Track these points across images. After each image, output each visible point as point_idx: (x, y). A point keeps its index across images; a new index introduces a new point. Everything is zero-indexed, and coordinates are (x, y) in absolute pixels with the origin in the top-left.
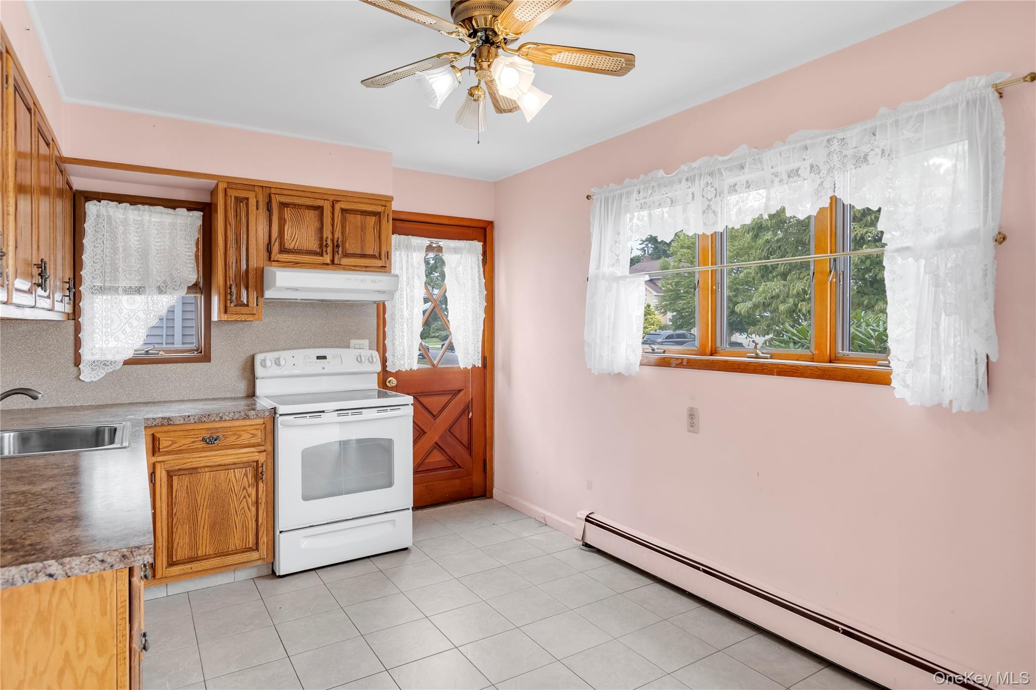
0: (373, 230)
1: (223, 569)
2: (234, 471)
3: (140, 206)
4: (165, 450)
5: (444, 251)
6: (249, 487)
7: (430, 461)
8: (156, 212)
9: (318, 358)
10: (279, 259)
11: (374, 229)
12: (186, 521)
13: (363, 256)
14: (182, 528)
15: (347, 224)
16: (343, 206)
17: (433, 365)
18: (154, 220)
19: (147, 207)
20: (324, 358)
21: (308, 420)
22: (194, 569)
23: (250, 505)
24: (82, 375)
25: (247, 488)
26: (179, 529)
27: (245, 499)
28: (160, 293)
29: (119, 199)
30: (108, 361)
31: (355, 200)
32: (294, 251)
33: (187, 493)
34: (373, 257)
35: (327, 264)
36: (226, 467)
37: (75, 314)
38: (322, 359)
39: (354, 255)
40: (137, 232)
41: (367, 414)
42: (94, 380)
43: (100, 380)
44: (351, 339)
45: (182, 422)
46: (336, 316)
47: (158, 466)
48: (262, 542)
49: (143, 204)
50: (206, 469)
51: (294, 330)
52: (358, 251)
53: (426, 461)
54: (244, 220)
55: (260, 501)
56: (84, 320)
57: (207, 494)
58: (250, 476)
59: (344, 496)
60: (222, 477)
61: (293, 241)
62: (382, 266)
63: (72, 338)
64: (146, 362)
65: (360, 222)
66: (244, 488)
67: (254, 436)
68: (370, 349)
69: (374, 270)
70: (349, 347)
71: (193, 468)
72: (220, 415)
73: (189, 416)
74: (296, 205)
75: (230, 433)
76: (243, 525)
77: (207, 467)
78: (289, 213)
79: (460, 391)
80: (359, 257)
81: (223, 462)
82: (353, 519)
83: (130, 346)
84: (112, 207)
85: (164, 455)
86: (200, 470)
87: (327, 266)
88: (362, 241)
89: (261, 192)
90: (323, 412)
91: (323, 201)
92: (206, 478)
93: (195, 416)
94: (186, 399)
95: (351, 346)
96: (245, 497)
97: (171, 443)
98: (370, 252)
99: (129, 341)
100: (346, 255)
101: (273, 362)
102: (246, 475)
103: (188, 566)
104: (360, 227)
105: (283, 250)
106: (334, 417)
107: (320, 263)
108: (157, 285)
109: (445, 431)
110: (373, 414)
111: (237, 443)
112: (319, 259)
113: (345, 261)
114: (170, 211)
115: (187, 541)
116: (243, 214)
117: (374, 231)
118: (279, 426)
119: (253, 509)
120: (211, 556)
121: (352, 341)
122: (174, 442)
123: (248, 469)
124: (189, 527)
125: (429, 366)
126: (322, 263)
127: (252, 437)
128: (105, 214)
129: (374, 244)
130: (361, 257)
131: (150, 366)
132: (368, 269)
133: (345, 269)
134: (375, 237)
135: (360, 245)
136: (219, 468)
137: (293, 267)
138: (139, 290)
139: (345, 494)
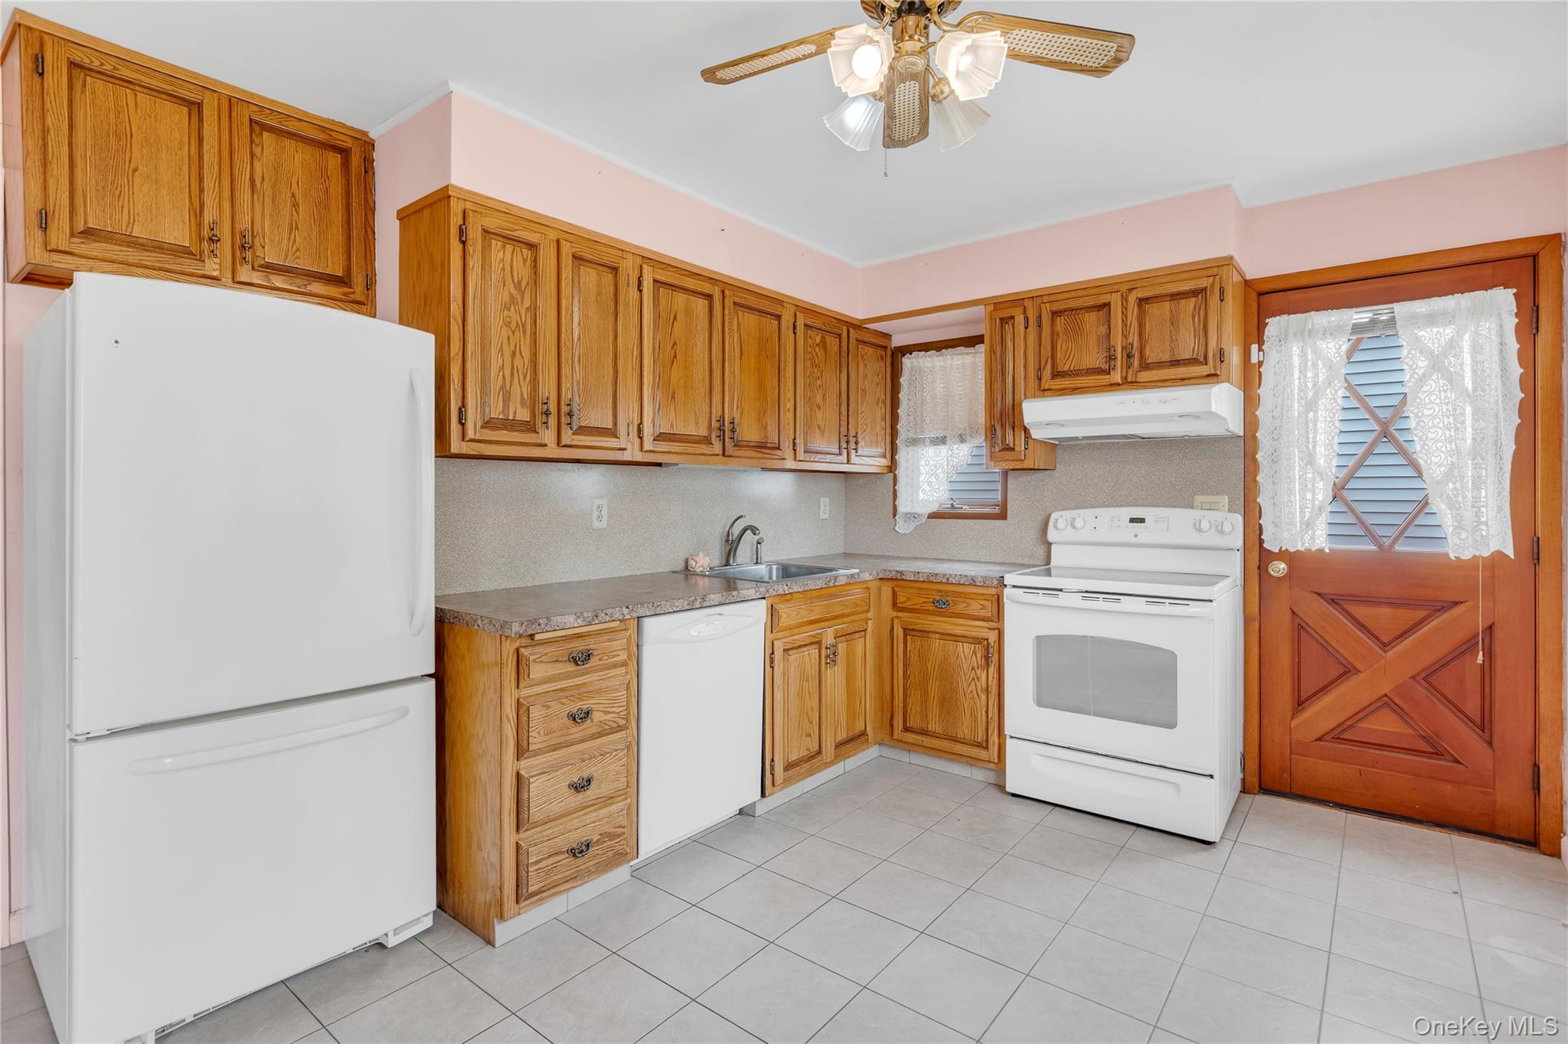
0: (1191, 321)
1: (954, 757)
2: (963, 645)
3: (944, 350)
4: (901, 605)
5: (1400, 326)
6: (978, 668)
7: (1371, 727)
8: (957, 354)
9: (1132, 520)
10: (1051, 387)
11: (1194, 317)
12: (918, 688)
13: (1175, 363)
14: (915, 693)
15: (1147, 319)
16: (1141, 295)
17: (1380, 546)
18: (956, 363)
19: (950, 350)
20: (1142, 520)
21: (1040, 598)
22: (925, 744)
23: (979, 691)
24: (897, 525)
25: (976, 668)
26: (912, 694)
27: (973, 682)
28: (961, 442)
29: (925, 347)
30: (916, 514)
31: (1164, 280)
32: (1070, 373)
33: (919, 657)
34: (1193, 361)
35: (1118, 384)
36: (956, 638)
37: (892, 467)
38: (1138, 522)
39: (1160, 365)
40: (943, 379)
41: (1127, 604)
42: (907, 532)
43: (911, 532)
44: (1195, 494)
45: (912, 578)
46: (1170, 460)
47: (896, 621)
48: (992, 742)
49: (946, 348)
50: (937, 636)
51: (1106, 481)
52: (1166, 357)
53: (1360, 725)
54: (1010, 344)
55: (990, 689)
56: (901, 472)
57: (937, 663)
58: (979, 656)
59: (1092, 717)
60: (951, 646)
61: (1068, 359)
62: (1208, 375)
63: (892, 489)
64: (946, 516)
65: (1168, 313)
66: (973, 669)
67: (984, 607)
68: (1230, 511)
69: (1197, 382)
70: (1192, 507)
71: (924, 631)
72: (947, 577)
73: (918, 573)
74: (1073, 310)
75: (960, 599)
76: (971, 713)
77: (938, 633)
78: (1062, 323)
79: (1456, 603)
80: (1168, 366)
81: (951, 632)
82: (1106, 756)
83: (935, 499)
84: (922, 357)
85: (901, 611)
86: (931, 635)
87: (1119, 387)
88: (1172, 341)
89: (1031, 305)
90: (1061, 590)
91: (1109, 294)
92: (936, 644)
93: (924, 573)
94: (982, 560)
95: (1195, 505)
96: (973, 679)
97: (906, 599)
98: (1186, 354)
99: (935, 494)
100: (1145, 366)
101: (1069, 523)
102: (975, 652)
103: (920, 738)
104: (1168, 321)
105: (1057, 374)
106: (1076, 600)
107: (1105, 384)
108: (959, 433)
109: (1413, 678)
110: (1139, 605)
111: (966, 612)
112: (1104, 379)
113: (1145, 376)
114: (971, 350)
115: (919, 710)
116: (1009, 338)
117: (1193, 321)
118: (1005, 600)
119: (983, 697)
120: (941, 736)
121: (1196, 497)
122: (908, 599)
123: (977, 646)
124: (921, 696)
125: (1373, 548)
126: (1109, 383)
127: (981, 609)
128: (917, 365)
129: (1193, 341)
130: (1172, 365)
131: (950, 521)
132: (1186, 382)
133: (1146, 388)
134: (1195, 329)
135: (1169, 348)
136: (948, 638)
137: (1071, 394)
138: (943, 441)
139: (1094, 715)
